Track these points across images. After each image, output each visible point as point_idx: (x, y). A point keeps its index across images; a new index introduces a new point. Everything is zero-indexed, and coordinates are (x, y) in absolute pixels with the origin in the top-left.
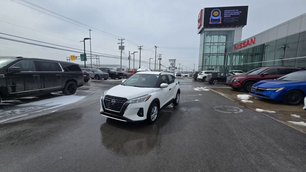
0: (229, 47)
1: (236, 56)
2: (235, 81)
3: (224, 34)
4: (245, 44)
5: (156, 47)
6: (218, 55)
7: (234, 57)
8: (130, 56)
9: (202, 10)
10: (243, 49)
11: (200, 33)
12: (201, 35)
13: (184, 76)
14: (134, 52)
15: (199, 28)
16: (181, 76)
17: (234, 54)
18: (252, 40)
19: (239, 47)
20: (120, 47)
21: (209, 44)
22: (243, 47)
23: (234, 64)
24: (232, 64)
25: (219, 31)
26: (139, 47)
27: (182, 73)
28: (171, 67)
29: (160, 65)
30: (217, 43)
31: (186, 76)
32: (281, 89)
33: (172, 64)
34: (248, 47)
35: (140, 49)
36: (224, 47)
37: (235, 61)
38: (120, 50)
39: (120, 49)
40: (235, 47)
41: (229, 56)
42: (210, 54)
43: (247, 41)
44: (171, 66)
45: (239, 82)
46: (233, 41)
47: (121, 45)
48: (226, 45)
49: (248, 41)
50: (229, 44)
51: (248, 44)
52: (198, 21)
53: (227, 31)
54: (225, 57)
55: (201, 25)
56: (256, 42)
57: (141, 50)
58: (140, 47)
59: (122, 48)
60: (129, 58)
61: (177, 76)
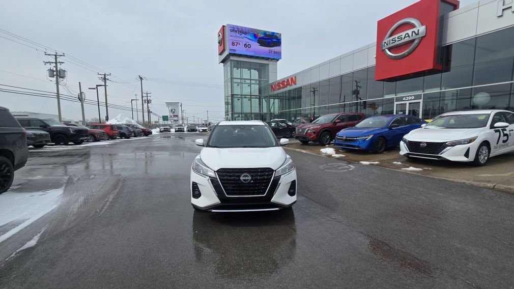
0: (264, 86)
1: (274, 99)
2: (309, 131)
3: (256, 67)
4: (284, 84)
5: (141, 78)
6: (251, 97)
7: (272, 101)
8: (81, 93)
9: (224, 26)
10: (282, 90)
11: (223, 62)
12: (224, 66)
13: (201, 131)
14: (97, 86)
15: (221, 54)
16: (196, 131)
17: (271, 97)
18: (292, 80)
19: (277, 87)
20: (51, 71)
21: (239, 81)
22: (283, 88)
23: (272, 111)
24: (270, 111)
25: (250, 62)
26: (100, 76)
27: (198, 125)
28: (171, 117)
29: (149, 112)
30: (248, 79)
31: (204, 131)
32: (371, 137)
33: (172, 110)
34: (288, 88)
35: (105, 79)
36: (257, 86)
37: (274, 107)
38: (54, 79)
39: (52, 76)
40: (272, 86)
41: (264, 100)
42: (241, 95)
43: (286, 81)
44: (171, 114)
45: (314, 133)
46: (268, 78)
47: (56, 67)
48: (259, 84)
49: (288, 80)
50: (264, 83)
51: (288, 84)
52: (219, 43)
53: (260, 64)
54: (260, 101)
55: (224, 50)
56: (297, 82)
57: (107, 81)
58: (105, 75)
59: (58, 74)
60: (81, 98)
61: (188, 131)
